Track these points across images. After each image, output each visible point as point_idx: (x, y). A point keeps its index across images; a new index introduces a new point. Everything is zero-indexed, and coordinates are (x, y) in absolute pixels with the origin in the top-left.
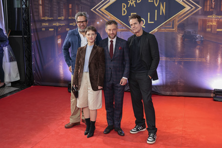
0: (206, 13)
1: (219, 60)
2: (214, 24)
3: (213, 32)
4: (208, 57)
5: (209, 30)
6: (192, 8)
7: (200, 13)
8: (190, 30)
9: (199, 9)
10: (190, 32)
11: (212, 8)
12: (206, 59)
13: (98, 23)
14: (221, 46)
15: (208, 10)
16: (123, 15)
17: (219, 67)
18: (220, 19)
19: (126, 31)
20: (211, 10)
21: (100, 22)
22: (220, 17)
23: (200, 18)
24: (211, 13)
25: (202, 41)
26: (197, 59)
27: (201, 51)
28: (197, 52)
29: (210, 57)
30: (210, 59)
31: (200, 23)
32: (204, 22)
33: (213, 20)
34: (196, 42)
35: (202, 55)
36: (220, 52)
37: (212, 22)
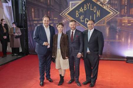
0: (122, 16)
1: (129, 41)
2: (126, 21)
3: (125, 26)
4: (123, 39)
5: (123, 25)
6: (114, 13)
7: (119, 15)
8: (113, 25)
9: (118, 13)
10: (113, 26)
11: (125, 13)
12: (122, 40)
13: (63, 21)
14: (130, 33)
15: (123, 14)
16: (77, 17)
17: (129, 45)
18: (129, 19)
19: (78, 25)
20: (124, 14)
21: (64, 21)
22: (129, 18)
23: (119, 18)
24: (124, 16)
25: (120, 31)
26: (117, 41)
27: (119, 36)
28: (117, 36)
29: (124, 39)
30: (124, 41)
31: (119, 21)
32: (121, 20)
33: (126, 19)
34: (116, 31)
35: (120, 38)
36: (129, 37)
37: (125, 20)
